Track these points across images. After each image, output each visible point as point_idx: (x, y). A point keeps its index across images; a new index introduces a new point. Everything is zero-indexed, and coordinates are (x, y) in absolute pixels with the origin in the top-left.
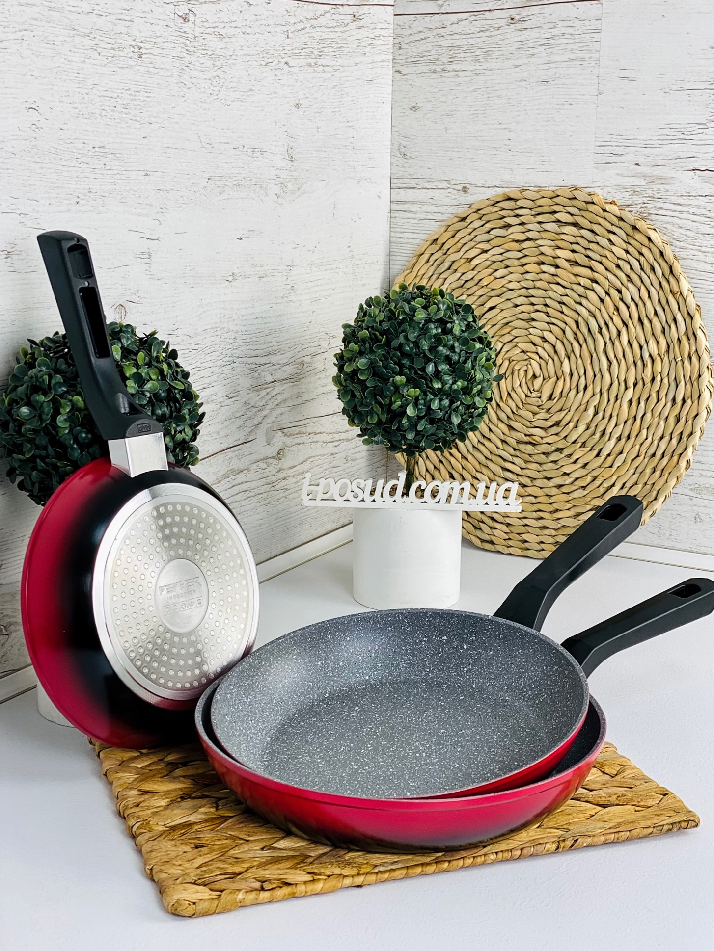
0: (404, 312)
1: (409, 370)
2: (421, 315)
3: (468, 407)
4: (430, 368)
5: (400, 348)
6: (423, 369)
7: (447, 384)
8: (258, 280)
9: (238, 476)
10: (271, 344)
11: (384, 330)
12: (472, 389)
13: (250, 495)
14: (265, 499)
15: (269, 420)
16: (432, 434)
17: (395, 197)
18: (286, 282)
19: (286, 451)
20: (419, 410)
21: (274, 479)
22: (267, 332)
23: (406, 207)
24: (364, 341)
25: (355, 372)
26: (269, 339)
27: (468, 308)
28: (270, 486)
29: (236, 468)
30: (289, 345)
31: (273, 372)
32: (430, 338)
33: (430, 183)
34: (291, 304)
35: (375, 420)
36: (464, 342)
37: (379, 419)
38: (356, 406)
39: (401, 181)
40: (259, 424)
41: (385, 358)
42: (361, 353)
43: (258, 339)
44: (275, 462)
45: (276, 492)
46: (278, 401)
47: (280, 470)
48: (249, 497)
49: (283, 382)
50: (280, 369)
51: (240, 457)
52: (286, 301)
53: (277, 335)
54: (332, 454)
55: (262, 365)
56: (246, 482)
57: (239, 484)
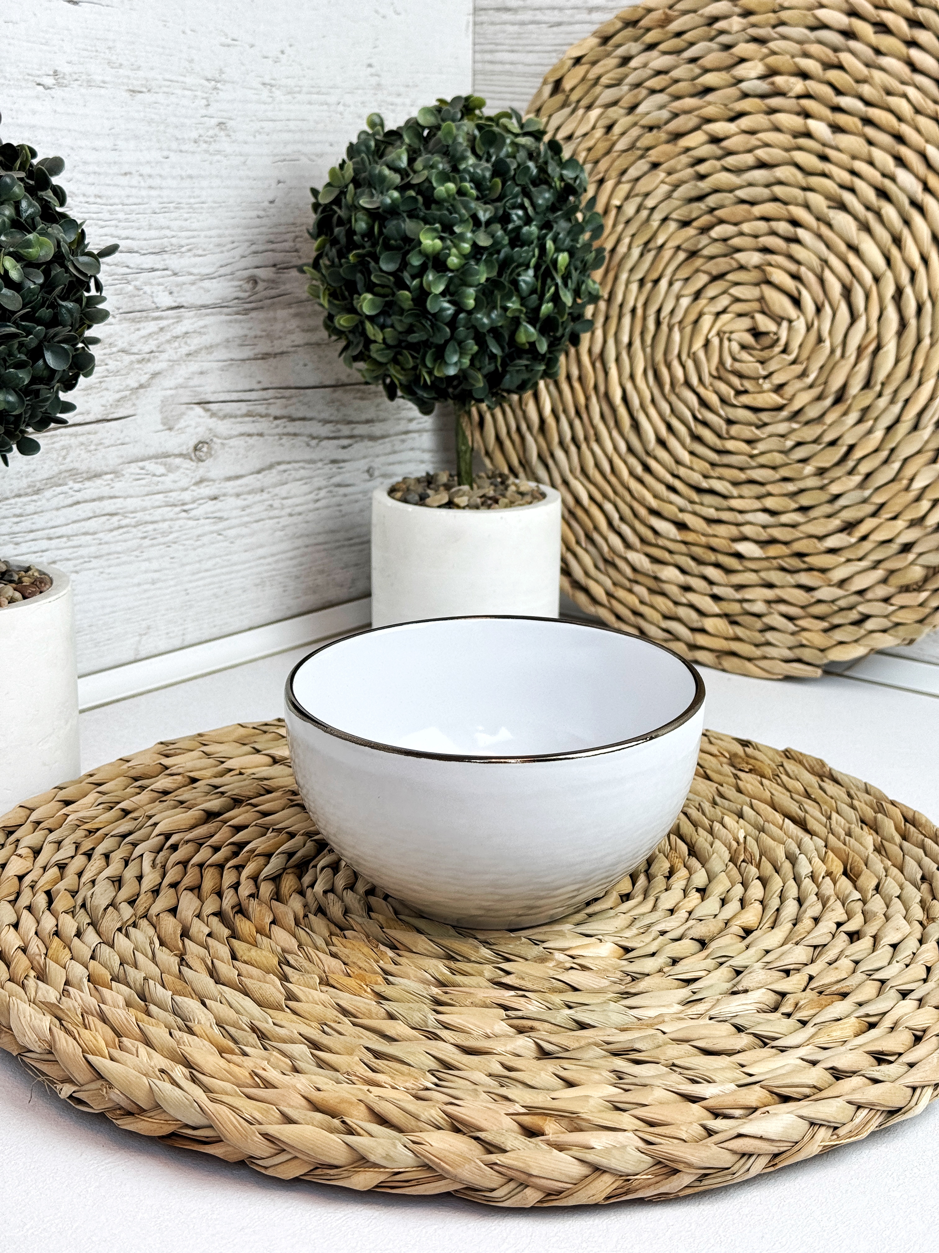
8: (127, 95)
9: (88, 484)
10: (168, 233)
13: (124, 522)
14: (164, 534)
15: (169, 382)
18: (204, 112)
19: (216, 447)
21: (187, 496)
22: (155, 205)
26: (161, 220)
28: (178, 509)
29: (83, 467)
30: (216, 240)
31: (175, 289)
40: (141, 386)
43: (133, 217)
44: (187, 464)
45: (191, 523)
46: (193, 348)
47: (201, 481)
48: (122, 527)
49: (204, 311)
50: (193, 284)
51: (92, 447)
52: (206, 151)
53: (186, 216)
54: (334, 462)
55: (142, 270)
56: (111, 498)
57: (94, 500)
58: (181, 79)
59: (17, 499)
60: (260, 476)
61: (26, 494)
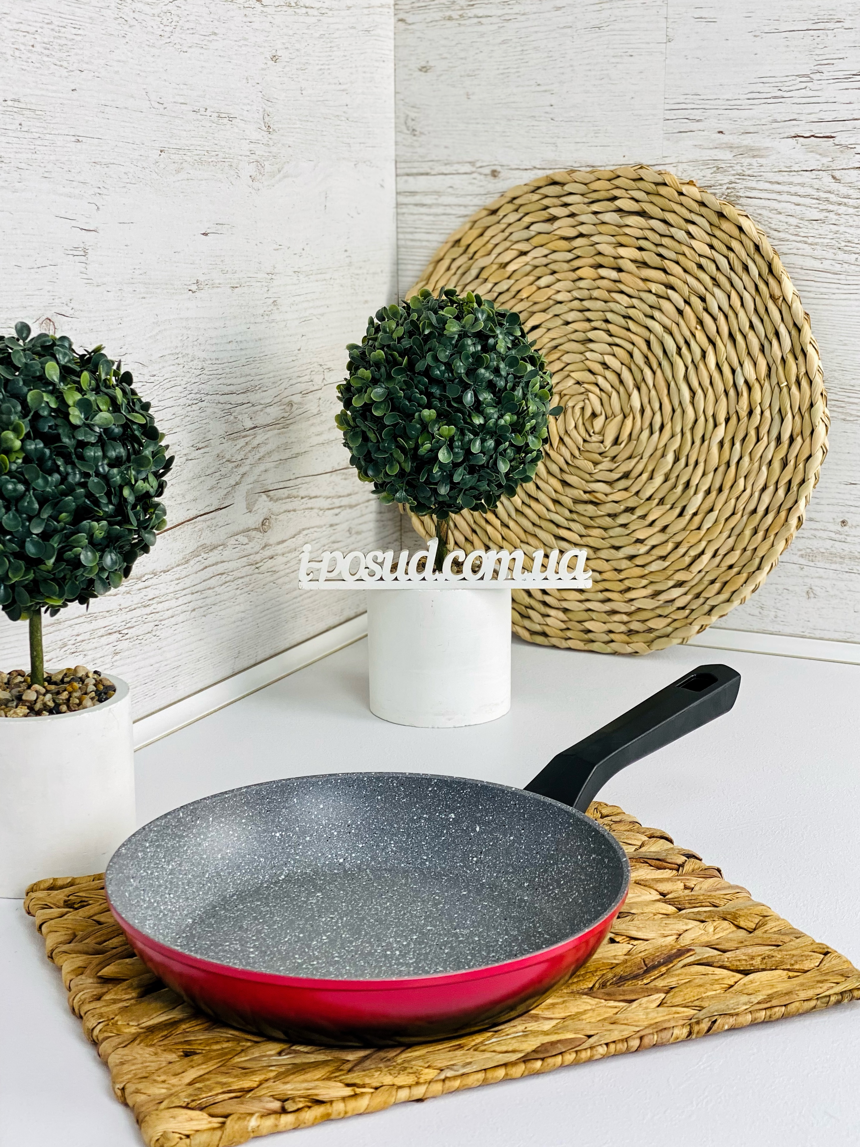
0: (431, 325)
1: (440, 400)
2: (453, 328)
3: (518, 450)
4: (469, 397)
5: (427, 372)
6: (459, 400)
7: (491, 418)
8: (230, 290)
9: (211, 554)
10: (249, 378)
11: (405, 349)
12: (523, 425)
13: (228, 579)
14: (247, 585)
15: (250, 479)
16: (472, 488)
17: (402, 187)
18: (266, 296)
19: (272, 521)
20: (455, 454)
21: (258, 558)
22: (243, 361)
23: (417, 199)
24: (377, 365)
25: (367, 407)
26: (246, 370)
27: (514, 318)
28: (254, 567)
29: (208, 543)
30: (272, 380)
31: (253, 416)
32: (467, 358)
33: (448, 167)
34: (273, 324)
35: (396, 470)
36: (513, 362)
37: (402, 469)
38: (369, 452)
39: (409, 165)
40: (237, 484)
41: (408, 385)
42: (375, 381)
43: (233, 370)
44: (259, 535)
45: (261, 576)
46: (261, 454)
47: (265, 546)
48: (226, 582)
49: (267, 428)
50: (262, 411)
51: (213, 528)
52: (268, 321)
53: (258, 365)
54: (331, 526)
55: (238, 405)
56: (222, 562)
57: (213, 565)
58: (256, 275)
59: (178, 568)
60: (294, 539)
61: (182, 564)
